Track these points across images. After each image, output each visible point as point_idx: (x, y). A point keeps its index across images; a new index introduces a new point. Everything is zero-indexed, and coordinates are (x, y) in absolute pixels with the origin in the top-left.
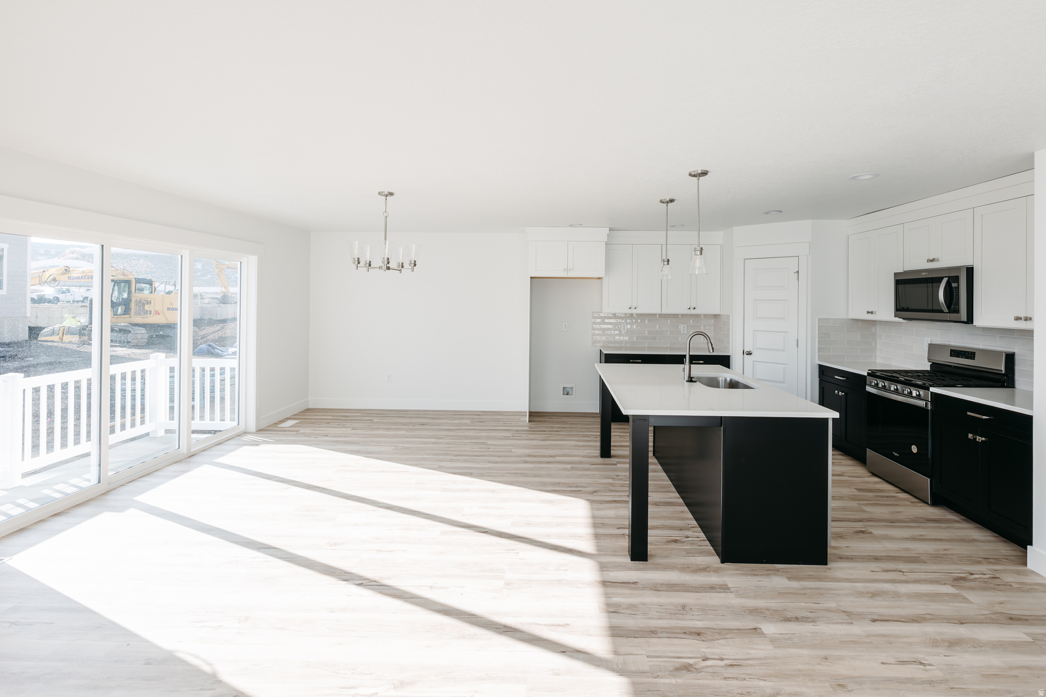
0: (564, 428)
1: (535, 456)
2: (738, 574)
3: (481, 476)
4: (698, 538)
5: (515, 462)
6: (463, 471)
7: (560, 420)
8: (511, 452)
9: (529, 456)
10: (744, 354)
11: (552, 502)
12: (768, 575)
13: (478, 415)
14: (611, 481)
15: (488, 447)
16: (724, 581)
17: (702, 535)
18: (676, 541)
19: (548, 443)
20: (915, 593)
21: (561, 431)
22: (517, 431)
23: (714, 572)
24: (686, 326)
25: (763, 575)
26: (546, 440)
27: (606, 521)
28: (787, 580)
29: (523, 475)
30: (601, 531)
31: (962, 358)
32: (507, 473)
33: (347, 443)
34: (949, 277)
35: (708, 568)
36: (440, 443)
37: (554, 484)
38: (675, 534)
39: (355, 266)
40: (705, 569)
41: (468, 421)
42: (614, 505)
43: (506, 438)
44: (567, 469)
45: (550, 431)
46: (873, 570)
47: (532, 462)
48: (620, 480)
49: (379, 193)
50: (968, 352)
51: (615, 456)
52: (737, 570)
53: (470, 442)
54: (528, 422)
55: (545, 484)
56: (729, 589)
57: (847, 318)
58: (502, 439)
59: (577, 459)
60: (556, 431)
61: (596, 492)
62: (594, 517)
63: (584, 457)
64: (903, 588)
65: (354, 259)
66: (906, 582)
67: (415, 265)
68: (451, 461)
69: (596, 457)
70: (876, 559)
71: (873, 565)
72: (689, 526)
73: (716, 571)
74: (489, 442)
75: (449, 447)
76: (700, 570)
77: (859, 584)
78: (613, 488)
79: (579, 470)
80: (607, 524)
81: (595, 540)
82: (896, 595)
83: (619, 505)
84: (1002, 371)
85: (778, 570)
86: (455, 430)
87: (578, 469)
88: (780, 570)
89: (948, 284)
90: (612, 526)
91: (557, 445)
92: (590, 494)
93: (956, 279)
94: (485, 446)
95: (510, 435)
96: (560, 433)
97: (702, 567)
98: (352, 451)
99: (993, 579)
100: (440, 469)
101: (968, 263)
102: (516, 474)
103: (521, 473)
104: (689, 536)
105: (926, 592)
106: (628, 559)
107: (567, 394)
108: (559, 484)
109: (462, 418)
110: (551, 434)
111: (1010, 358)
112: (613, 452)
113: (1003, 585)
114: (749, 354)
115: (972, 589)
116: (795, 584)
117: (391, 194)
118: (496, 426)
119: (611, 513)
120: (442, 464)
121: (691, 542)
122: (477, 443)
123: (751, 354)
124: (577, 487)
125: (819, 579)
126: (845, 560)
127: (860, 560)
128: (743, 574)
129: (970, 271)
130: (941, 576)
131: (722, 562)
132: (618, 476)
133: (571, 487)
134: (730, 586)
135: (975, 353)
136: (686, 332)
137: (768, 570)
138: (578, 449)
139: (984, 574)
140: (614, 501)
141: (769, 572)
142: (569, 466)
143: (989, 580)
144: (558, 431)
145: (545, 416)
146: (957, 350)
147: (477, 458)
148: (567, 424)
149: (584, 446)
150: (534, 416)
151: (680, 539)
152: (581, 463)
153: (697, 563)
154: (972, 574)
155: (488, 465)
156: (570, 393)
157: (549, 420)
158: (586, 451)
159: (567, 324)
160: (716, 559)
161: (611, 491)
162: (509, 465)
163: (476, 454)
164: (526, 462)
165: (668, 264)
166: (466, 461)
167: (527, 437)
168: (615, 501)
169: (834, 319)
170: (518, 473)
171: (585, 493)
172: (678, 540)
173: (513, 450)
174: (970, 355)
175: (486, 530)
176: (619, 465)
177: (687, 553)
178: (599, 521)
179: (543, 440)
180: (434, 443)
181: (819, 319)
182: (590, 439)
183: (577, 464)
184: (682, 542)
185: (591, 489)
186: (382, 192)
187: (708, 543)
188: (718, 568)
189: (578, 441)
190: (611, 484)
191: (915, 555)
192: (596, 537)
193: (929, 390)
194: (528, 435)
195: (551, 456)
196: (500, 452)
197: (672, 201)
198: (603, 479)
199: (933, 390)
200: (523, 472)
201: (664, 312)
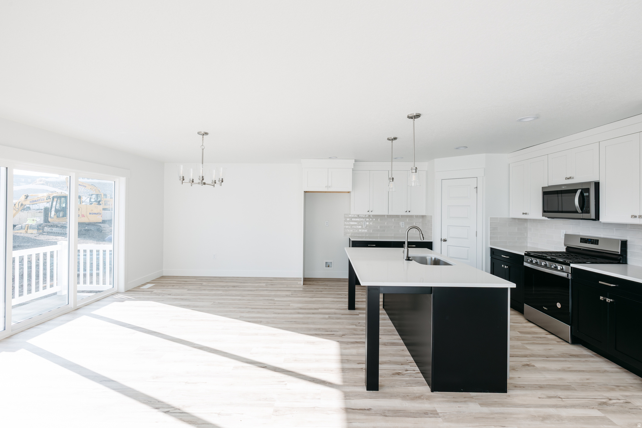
0: (326, 289)
1: (305, 309)
2: (444, 401)
3: (267, 323)
4: (414, 371)
5: (291, 313)
6: (256, 320)
7: (323, 283)
8: (289, 306)
9: (301, 309)
10: (441, 241)
11: (313, 343)
12: (465, 402)
13: (271, 280)
14: (354, 327)
15: (275, 302)
16: (434, 407)
17: (417, 368)
18: (398, 374)
19: (314, 299)
20: (573, 416)
21: (324, 291)
22: (295, 291)
23: (427, 399)
24: (404, 223)
25: (462, 402)
26: (313, 297)
27: (350, 358)
28: (479, 406)
29: (296, 323)
30: (347, 366)
31: (589, 243)
32: (285, 321)
33: (182, 299)
34: (582, 189)
35: (422, 396)
36: (244, 300)
37: (316, 329)
38: (398, 368)
39: (180, 182)
40: (419, 397)
41: (264, 285)
42: (356, 345)
43: (287, 296)
44: (325, 318)
45: (316, 291)
46: (540, 397)
47: (303, 313)
48: (361, 326)
49: (198, 133)
50: (593, 240)
51: (358, 309)
52: (443, 397)
53: (263, 299)
54: (302, 285)
55: (309, 329)
56: (438, 414)
57: (509, 217)
58: (285, 297)
59: (333, 311)
60: (320, 291)
61: (344, 335)
62: (342, 355)
63: (337, 309)
64: (564, 412)
65: (180, 177)
66: (565, 407)
67: (222, 181)
68: (249, 312)
69: (345, 309)
70: (541, 387)
71: (540, 393)
72: (408, 361)
73: (428, 398)
74: (276, 299)
75: (249, 303)
76: (416, 398)
77: (532, 409)
78: (356, 332)
80: (350, 360)
81: (342, 373)
82: (560, 419)
83: (359, 345)
84: (619, 252)
85: (472, 397)
86: (254, 290)
87: (333, 318)
88: (474, 397)
89: (582, 193)
90: (354, 362)
91: (320, 301)
92: (340, 337)
93: (588, 190)
94: (273, 302)
95: (290, 294)
96: (323, 292)
97: (417, 395)
98: (184, 305)
99: (627, 404)
100: (241, 318)
101: (596, 179)
102: (291, 322)
103: (295, 321)
104: (408, 369)
105: (581, 415)
106: (364, 389)
107: (328, 267)
108: (319, 329)
109: (260, 283)
110: (317, 293)
111: (624, 244)
112: (356, 306)
113: (635, 409)
114: (445, 241)
115: (614, 412)
116: (485, 410)
117: (206, 134)
118: (281, 288)
119: (354, 351)
120: (242, 314)
121: (409, 374)
122: (268, 299)
123: (446, 241)
124: (331, 331)
125: (502, 405)
126: (519, 388)
127: (530, 388)
128: (448, 401)
129: (597, 185)
130: (589, 402)
131: (432, 391)
132: (360, 323)
133: (327, 331)
134: (438, 411)
135: (598, 240)
136: (404, 227)
137: (465, 398)
138: (334, 304)
139: (619, 400)
140: (356, 342)
141: (466, 399)
142: (327, 316)
143: (624, 405)
144: (322, 291)
145: (314, 281)
146: (585, 239)
147: (266, 310)
148: (328, 286)
149: (338, 302)
150: (306, 280)
151: (402, 372)
152: (335, 313)
153: (414, 392)
154: (610, 400)
155: (273, 315)
156: (330, 266)
157: (316, 283)
158: (339, 305)
159: (328, 222)
160: (427, 389)
161: (355, 334)
162: (287, 315)
163: (267, 307)
164: (299, 313)
165: (393, 181)
166: (259, 312)
168: (357, 342)
169: (500, 218)
170: (293, 321)
171: (337, 336)
172: (400, 373)
173: (291, 305)
174: (595, 241)
175: (265, 366)
176: (360, 315)
177: (407, 384)
178: (345, 358)
179: (311, 297)
180: (240, 300)
181: (490, 218)
182: (342, 296)
183: (333, 314)
184: (403, 375)
185: (341, 333)
186: (200, 132)
187: (421, 375)
188: (429, 396)
189: (334, 298)
190: (355, 330)
191: (567, 384)
192: (343, 371)
193: (569, 265)
194: (302, 294)
195: (315, 309)
196: (282, 306)
197: (395, 139)
198: (349, 325)
199: (572, 265)
200: (296, 320)
201: (390, 214)
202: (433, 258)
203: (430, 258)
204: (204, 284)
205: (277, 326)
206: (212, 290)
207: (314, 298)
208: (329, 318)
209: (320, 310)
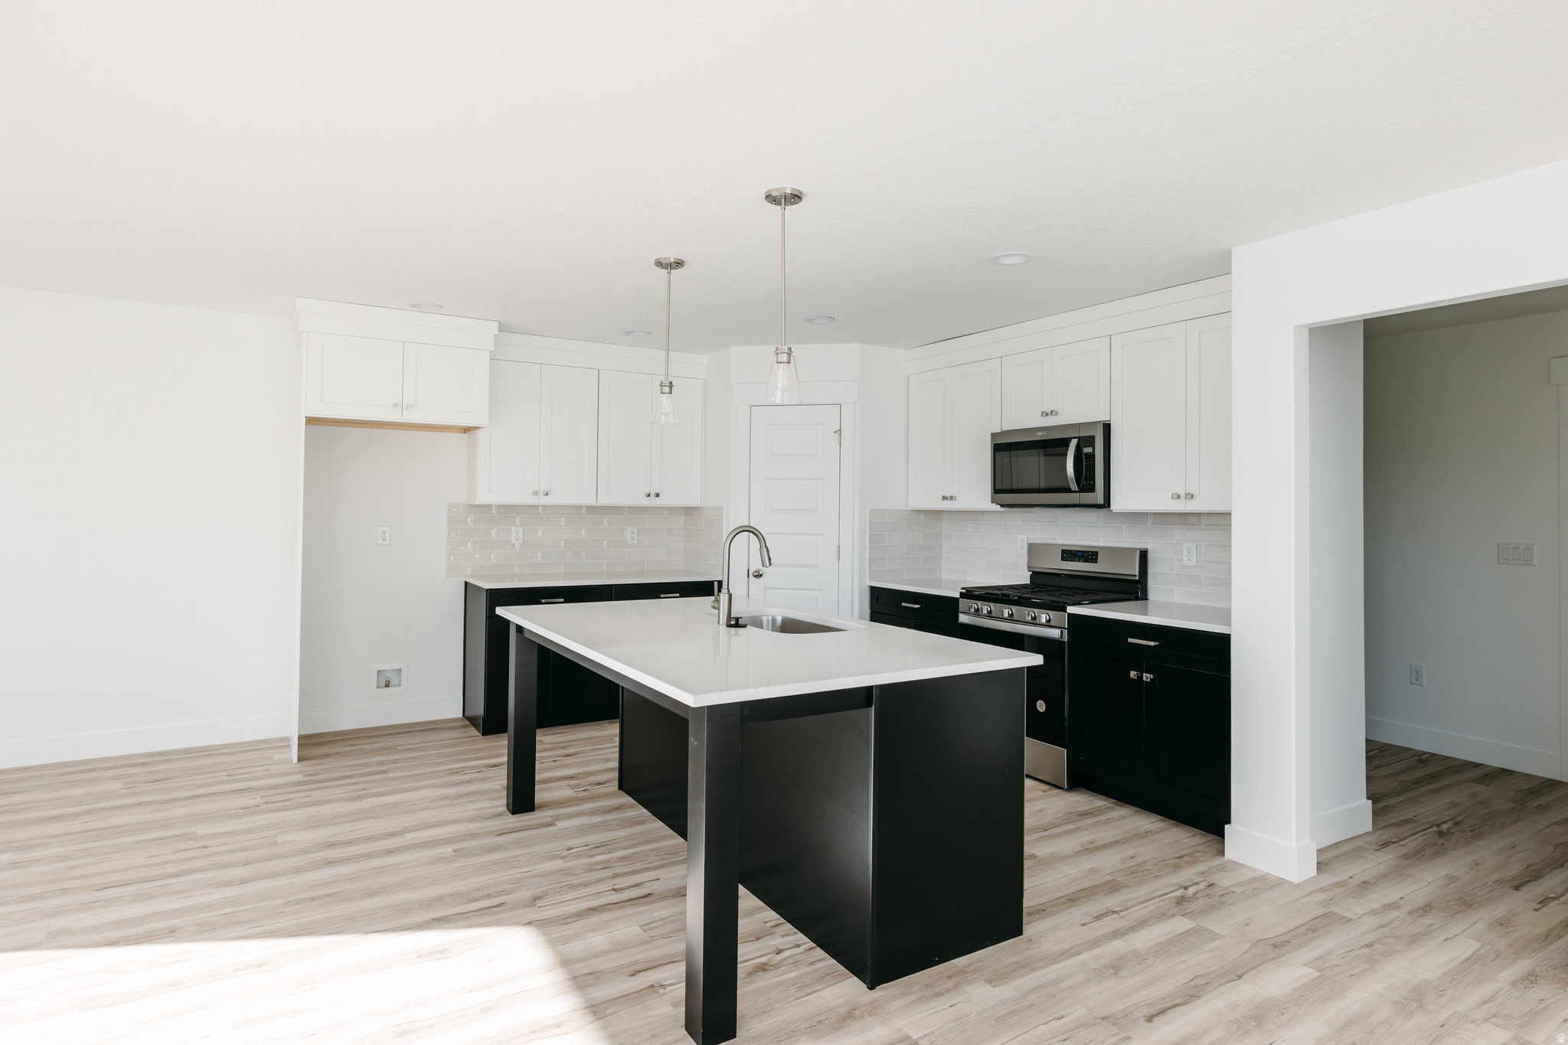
0: (395, 762)
1: (349, 843)
2: (911, 1004)
4: (798, 946)
5: (298, 870)
6: (143, 928)
7: (377, 745)
8: (275, 843)
9: (331, 845)
10: (749, 576)
12: (956, 987)
13: (143, 764)
14: (559, 864)
15: (202, 844)
16: (899, 1029)
17: (802, 937)
18: (763, 968)
19: (368, 803)
21: (391, 770)
22: (275, 787)
23: (869, 1014)
24: (635, 529)
25: (949, 990)
26: (361, 798)
27: (598, 964)
28: (990, 988)
29: (334, 898)
31: (1079, 561)
32: (286, 904)
34: (1079, 438)
35: (854, 1009)
37: (429, 903)
38: (753, 952)
40: (849, 1016)
41: (117, 785)
42: (594, 920)
43: (247, 811)
44: (445, 858)
45: (362, 775)
46: (1082, 923)
47: (348, 860)
48: (579, 856)
50: (1088, 552)
51: (543, 806)
52: (905, 994)
53: (140, 842)
54: (295, 760)
55: (404, 909)
58: (237, 816)
59: (459, 828)
60: (379, 772)
61: (540, 898)
62: (565, 963)
63: (472, 820)
68: (89, 906)
69: (500, 815)
70: (1072, 900)
71: (1076, 913)
72: (768, 924)
73: (874, 1010)
74: (201, 831)
76: (845, 1019)
78: (575, 880)
79: (475, 855)
80: (603, 972)
81: (596, 1023)
83: (605, 916)
84: (1136, 576)
85: (964, 971)
86: (77, 815)
87: (471, 853)
88: (966, 969)
89: (1078, 448)
90: (616, 972)
91: (396, 805)
92: (527, 906)
94: (193, 844)
95: (258, 801)
96: (391, 775)
97: (842, 1011)
100: (57, 940)
101: (1102, 416)
102: (313, 899)
103: (328, 895)
104: (781, 948)
107: (387, 686)
108: (440, 899)
109: (92, 781)
110: (369, 782)
111: (1144, 555)
112: (540, 797)
114: (757, 574)
116: (1002, 993)
118: (207, 785)
119: (597, 940)
120: (59, 923)
121: (791, 961)
122: (162, 839)
123: (761, 575)
124: (489, 896)
125: (1030, 966)
126: (1038, 916)
127: (1055, 908)
128: (920, 1001)
129: (1107, 429)
131: (871, 987)
132: (571, 849)
133: (475, 900)
134: (913, 1036)
135: (1097, 553)
136: (636, 541)
137: (948, 978)
138: (451, 805)
140: (590, 909)
141: (954, 981)
142: (447, 850)
143: (1209, 892)
144: (385, 772)
145: (335, 742)
146: (1071, 551)
147: (176, 880)
148: (398, 752)
149: (461, 796)
150: (308, 742)
151: (769, 961)
152: (472, 836)
155: (219, 894)
156: (394, 682)
157: (349, 748)
158: (471, 807)
159: (388, 529)
160: (857, 985)
161: (573, 887)
162: (284, 881)
163: (171, 869)
164: (330, 863)
167: (306, 799)
168: (593, 910)
169: (889, 511)
170: (320, 897)
171: (515, 906)
172: (765, 964)
173: (280, 839)
174: (1090, 556)
176: (560, 825)
177: (799, 990)
178: (581, 968)
179: (352, 799)
181: (871, 511)
182: (468, 777)
183: (465, 840)
184: (776, 967)
185: (525, 894)
187: (820, 952)
188: (871, 1003)
189: (441, 786)
190: (566, 872)
191: (1108, 878)
192: (594, 1013)
193: (1064, 610)
194: (309, 793)
195: (391, 835)
196: (244, 850)
197: (678, 264)
198: (541, 863)
199: (1071, 609)
200: (332, 891)
201: (601, 502)
205: (257, 930)
207: (365, 801)
208: (459, 854)
209: (409, 836)
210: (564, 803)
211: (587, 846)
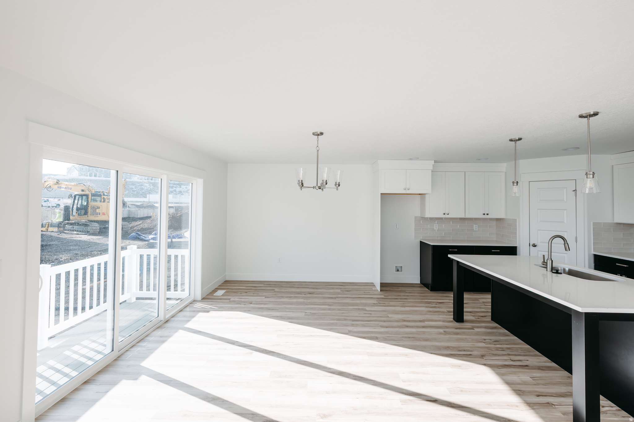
3: (386, 340)
4: (612, 407)
6: (369, 335)
7: (399, 289)
8: (389, 317)
9: (404, 321)
11: (459, 366)
13: (342, 285)
14: (483, 344)
15: (369, 313)
17: (611, 403)
26: (405, 307)
37: (448, 348)
41: (339, 291)
43: (376, 305)
44: (442, 333)
47: (412, 327)
48: (490, 343)
49: (314, 134)
51: (468, 321)
53: (354, 309)
54: (380, 291)
57: (613, 222)
58: (373, 306)
59: (440, 324)
63: (443, 321)
65: (299, 181)
67: (339, 185)
78: (494, 352)
79: (451, 334)
87: (449, 333)
91: (416, 311)
92: (480, 358)
94: (367, 312)
95: (376, 302)
100: (351, 333)
107: (398, 271)
109: (333, 288)
112: (466, 317)
114: (534, 246)
117: (322, 134)
122: (359, 309)
123: (536, 246)
124: (464, 351)
132: (485, 340)
136: (477, 230)
142: (441, 330)
145: (386, 286)
147: (369, 322)
148: (407, 293)
150: (384, 286)
152: (447, 327)
155: (383, 330)
156: (400, 270)
157: (392, 289)
161: (494, 355)
164: (407, 327)
166: (364, 326)
167: (389, 304)
169: (604, 223)
171: (475, 357)
176: (477, 330)
181: (593, 223)
183: (445, 328)
185: (477, 353)
186: (316, 133)
190: (488, 348)
192: (529, 406)
194: (389, 302)
195: (420, 321)
196: (381, 317)
197: (520, 139)
198: (477, 343)
200: (413, 336)
201: (467, 216)
202: (567, 269)
203: (563, 268)
204: (276, 290)
206: (291, 297)
207: (406, 308)
208: (446, 333)
209: (426, 323)
210: (473, 322)
211: (491, 340)
